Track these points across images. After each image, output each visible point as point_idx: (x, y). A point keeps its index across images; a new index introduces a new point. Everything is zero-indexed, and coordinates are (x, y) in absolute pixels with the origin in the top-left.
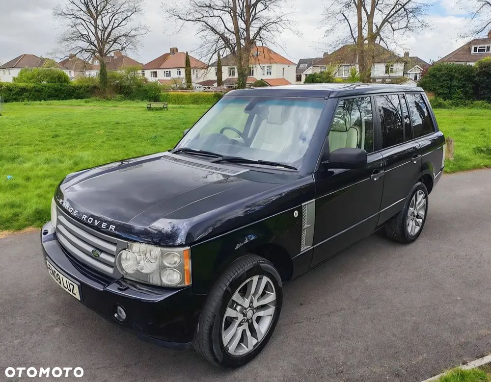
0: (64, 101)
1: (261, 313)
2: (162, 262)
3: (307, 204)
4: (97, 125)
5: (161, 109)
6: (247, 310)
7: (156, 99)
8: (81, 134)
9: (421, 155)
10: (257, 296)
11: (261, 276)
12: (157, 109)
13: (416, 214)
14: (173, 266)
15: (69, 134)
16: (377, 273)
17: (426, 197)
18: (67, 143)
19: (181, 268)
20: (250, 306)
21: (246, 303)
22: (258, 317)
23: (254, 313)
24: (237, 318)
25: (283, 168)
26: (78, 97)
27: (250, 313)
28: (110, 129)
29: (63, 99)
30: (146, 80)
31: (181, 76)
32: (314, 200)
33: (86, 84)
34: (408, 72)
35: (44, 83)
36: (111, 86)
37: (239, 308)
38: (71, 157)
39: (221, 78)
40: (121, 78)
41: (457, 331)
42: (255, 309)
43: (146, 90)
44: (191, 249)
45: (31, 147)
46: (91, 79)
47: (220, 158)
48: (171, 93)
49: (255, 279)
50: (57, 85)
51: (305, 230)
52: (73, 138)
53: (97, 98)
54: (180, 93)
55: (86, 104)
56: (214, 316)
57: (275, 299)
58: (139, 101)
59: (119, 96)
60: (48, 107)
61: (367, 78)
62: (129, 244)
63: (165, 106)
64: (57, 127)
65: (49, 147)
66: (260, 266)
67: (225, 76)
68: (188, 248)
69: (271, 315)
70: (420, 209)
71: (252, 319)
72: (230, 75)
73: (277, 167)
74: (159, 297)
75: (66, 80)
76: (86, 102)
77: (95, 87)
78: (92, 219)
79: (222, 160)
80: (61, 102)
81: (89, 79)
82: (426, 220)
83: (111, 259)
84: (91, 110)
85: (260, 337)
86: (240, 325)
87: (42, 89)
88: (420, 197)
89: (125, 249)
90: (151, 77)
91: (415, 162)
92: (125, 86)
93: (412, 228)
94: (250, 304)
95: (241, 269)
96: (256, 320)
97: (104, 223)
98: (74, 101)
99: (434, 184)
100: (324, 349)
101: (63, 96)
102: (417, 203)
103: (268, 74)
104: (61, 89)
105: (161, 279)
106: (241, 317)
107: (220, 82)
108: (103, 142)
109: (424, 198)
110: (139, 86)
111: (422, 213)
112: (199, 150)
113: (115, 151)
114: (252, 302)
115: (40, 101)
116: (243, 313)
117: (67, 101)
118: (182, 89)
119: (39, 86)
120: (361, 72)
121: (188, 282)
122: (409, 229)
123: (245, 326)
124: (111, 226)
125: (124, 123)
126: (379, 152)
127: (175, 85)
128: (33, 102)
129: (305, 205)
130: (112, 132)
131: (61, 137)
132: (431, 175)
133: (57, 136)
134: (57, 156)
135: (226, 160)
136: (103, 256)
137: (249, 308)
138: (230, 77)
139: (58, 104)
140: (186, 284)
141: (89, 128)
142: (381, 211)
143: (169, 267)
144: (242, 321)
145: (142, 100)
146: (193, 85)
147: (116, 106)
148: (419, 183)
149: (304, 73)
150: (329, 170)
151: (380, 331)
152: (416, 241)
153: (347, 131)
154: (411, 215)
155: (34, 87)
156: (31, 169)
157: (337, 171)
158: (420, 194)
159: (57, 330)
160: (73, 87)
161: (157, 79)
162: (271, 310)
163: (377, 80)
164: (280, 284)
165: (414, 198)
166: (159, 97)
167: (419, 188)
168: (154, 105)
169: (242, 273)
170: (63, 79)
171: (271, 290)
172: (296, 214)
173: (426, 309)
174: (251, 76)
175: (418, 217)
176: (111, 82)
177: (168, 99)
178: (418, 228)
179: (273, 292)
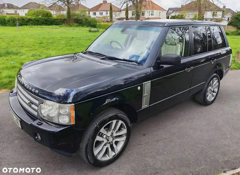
0: (49, 26)
1: (118, 140)
2: (59, 111)
3: (146, 83)
4: (62, 38)
5: (96, 31)
6: (109, 138)
7: (94, 26)
8: (54, 43)
9: (217, 59)
10: (116, 131)
11: (118, 120)
12: (94, 32)
13: (212, 90)
14: (65, 114)
15: (48, 42)
16: (187, 120)
17: (219, 82)
18: (45, 47)
19: (69, 115)
20: (111, 136)
21: (109, 134)
22: (116, 141)
23: (113, 139)
24: (103, 141)
25: (136, 63)
26: (57, 24)
27: (111, 139)
28: (68, 41)
29: (49, 25)
30: (90, 17)
31: (107, 15)
32: (150, 81)
33: (61, 18)
34: (225, 16)
35: (40, 16)
36: (73, 19)
37: (105, 136)
38: (46, 54)
39: (128, 17)
40: (78, 15)
41: (224, 154)
42: (114, 137)
43: (89, 22)
44: (75, 105)
45: (28, 48)
46: (63, 15)
47: (104, 57)
48: (102, 23)
49: (114, 122)
50: (46, 18)
51: (145, 97)
52: (49, 44)
53: (66, 25)
54: (106, 24)
55: (59, 28)
56: (89, 140)
57: (126, 132)
58: (86, 27)
59: (76, 24)
60: (41, 29)
61: (202, 18)
62: (44, 100)
63: (98, 30)
64: (43, 39)
65: (36, 48)
66: (117, 115)
67: (130, 15)
68: (73, 104)
69: (124, 141)
70: (216, 87)
71: (112, 142)
72: (133, 15)
73: (133, 63)
74: (58, 129)
75: (51, 15)
76: (60, 27)
77: (65, 20)
78: (29, 86)
79: (105, 58)
80: (48, 26)
81: (62, 15)
82: (218, 94)
83: (36, 108)
84: (62, 31)
85: (117, 152)
86: (105, 145)
87: (39, 20)
88: (216, 82)
89: (42, 103)
90: (93, 15)
91: (213, 63)
92: (79, 19)
93: (210, 98)
94: (111, 134)
95: (106, 116)
96: (115, 143)
97: (33, 89)
98: (54, 26)
99: (224, 75)
100: (151, 159)
101: (49, 24)
102: (214, 84)
103: (151, 15)
104: (48, 20)
105: (59, 120)
106: (105, 141)
107: (127, 18)
108: (63, 47)
109: (218, 82)
110: (87, 20)
111: (216, 90)
112: (95, 52)
113: (68, 52)
114: (112, 134)
115: (38, 25)
116: (107, 139)
117: (51, 26)
118: (108, 22)
119: (38, 18)
120: (199, 15)
121: (73, 122)
122: (208, 98)
123: (108, 146)
124: (37, 90)
125: (76, 38)
126: (192, 57)
127: (104, 20)
128: (34, 26)
129: (145, 84)
130: (69, 42)
131: (43, 44)
132: (222, 70)
133: (41, 43)
134: (38, 53)
135: (107, 58)
136: (33, 106)
137: (111, 137)
138: (132, 16)
139: (46, 27)
140: (72, 124)
141: (58, 40)
142: (191, 88)
143: (63, 114)
144: (106, 143)
145: (88, 27)
146: (113, 20)
147: (74, 29)
148: (215, 74)
149: (170, 15)
150: (161, 65)
151: (182, 152)
152: (212, 104)
153: (175, 45)
154: (210, 91)
155: (35, 18)
156: (25, 59)
157: (165, 66)
158: (215, 80)
159: (17, 141)
160: (54, 19)
161: (95, 16)
162: (124, 138)
163: (208, 20)
164: (130, 125)
165: (212, 82)
166: (96, 26)
167: (214, 77)
168: (93, 29)
169: (107, 118)
170: (49, 15)
171: (124, 128)
172: (139, 88)
173: (210, 141)
174: (143, 16)
175: (213, 92)
176: (73, 17)
177: (100, 27)
178: (213, 98)
179: (125, 129)
